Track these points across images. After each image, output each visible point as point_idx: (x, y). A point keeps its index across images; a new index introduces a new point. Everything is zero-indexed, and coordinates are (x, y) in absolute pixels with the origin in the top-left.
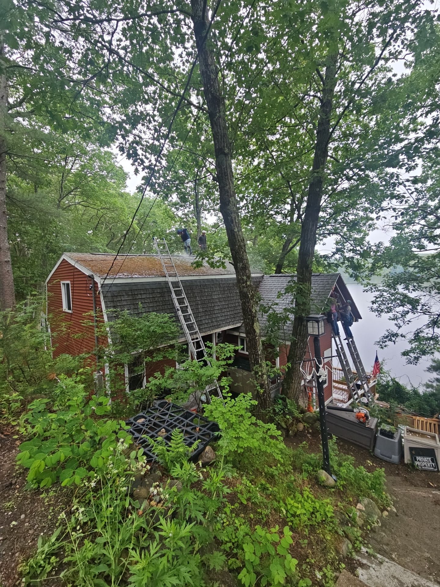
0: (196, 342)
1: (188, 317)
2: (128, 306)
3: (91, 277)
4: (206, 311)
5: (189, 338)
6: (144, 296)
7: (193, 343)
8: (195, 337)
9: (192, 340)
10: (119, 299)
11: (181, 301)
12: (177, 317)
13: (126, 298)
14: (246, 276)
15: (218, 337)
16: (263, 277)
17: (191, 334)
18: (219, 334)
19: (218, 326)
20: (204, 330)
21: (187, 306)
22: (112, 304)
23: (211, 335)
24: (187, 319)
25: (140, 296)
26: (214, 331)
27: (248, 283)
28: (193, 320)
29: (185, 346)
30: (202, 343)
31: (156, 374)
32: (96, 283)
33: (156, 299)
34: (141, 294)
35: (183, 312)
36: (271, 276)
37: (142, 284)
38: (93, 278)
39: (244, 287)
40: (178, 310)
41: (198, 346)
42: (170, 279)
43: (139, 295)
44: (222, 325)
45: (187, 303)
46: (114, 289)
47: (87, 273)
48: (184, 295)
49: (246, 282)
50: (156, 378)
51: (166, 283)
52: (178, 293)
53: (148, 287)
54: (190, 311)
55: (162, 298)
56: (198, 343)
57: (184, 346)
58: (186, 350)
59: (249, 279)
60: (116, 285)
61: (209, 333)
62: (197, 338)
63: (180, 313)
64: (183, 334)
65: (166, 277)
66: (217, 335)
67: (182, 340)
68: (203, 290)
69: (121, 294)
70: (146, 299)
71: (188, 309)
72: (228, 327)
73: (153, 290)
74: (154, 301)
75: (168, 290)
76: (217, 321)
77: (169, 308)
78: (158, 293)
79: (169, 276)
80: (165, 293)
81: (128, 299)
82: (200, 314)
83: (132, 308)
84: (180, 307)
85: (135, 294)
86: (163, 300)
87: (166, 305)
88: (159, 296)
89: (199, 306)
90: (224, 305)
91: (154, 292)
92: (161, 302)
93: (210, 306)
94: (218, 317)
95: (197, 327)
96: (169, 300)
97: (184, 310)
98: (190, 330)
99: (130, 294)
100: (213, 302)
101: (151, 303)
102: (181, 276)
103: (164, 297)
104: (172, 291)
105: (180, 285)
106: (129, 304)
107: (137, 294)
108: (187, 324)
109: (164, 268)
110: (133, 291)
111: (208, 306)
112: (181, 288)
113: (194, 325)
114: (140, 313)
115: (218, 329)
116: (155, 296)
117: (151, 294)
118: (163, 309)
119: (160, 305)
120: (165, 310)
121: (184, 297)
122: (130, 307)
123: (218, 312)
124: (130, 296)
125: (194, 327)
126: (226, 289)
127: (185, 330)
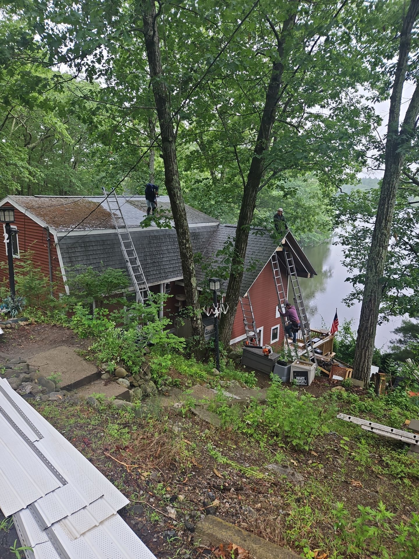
1: (136, 268)
2: (81, 257)
3: (46, 229)
4: (154, 262)
5: (138, 288)
6: (95, 248)
7: (141, 292)
8: (142, 286)
9: (140, 289)
10: (73, 251)
11: (130, 253)
12: (126, 268)
13: (79, 249)
14: (186, 239)
15: (167, 288)
17: (139, 284)
18: (167, 284)
19: (166, 278)
20: (152, 281)
21: (136, 258)
22: (67, 256)
23: (159, 286)
24: (135, 270)
25: (91, 248)
26: (162, 282)
27: (187, 246)
28: (141, 271)
29: (134, 294)
30: (149, 293)
32: (51, 235)
33: (107, 250)
34: (92, 246)
35: (132, 263)
37: (94, 236)
38: (49, 230)
39: (183, 248)
40: (127, 262)
41: (145, 294)
42: (120, 231)
43: (91, 247)
44: (169, 276)
45: (135, 255)
46: (69, 241)
47: (43, 224)
48: (133, 247)
49: (186, 244)
51: (116, 235)
52: (127, 245)
53: (98, 239)
54: (139, 263)
55: (112, 249)
56: (145, 293)
58: (134, 298)
59: (188, 242)
60: (70, 237)
61: (157, 283)
62: (144, 288)
63: (129, 264)
64: (133, 285)
65: (115, 228)
66: (165, 286)
67: (131, 289)
68: (152, 241)
69: (74, 246)
70: (97, 250)
71: (136, 261)
72: (176, 278)
73: (103, 242)
74: (105, 252)
75: (117, 241)
76: (165, 272)
77: (119, 259)
78: (108, 245)
79: (119, 228)
80: (115, 244)
81: (81, 250)
82: (148, 265)
83: (85, 259)
84: (129, 259)
85: (87, 246)
86: (113, 251)
87: (116, 256)
88: (109, 247)
89: (148, 257)
90: (173, 257)
91: (104, 244)
92: (111, 254)
93: (159, 257)
94: (167, 268)
95: (145, 278)
96: (119, 251)
97: (133, 261)
98: (138, 281)
99: (83, 245)
100: (162, 254)
101: (102, 254)
102: (130, 227)
103: (114, 249)
104: (121, 243)
105: (129, 237)
106: (82, 255)
107: (89, 246)
108: (135, 275)
109: (114, 220)
110: (85, 243)
111: (156, 257)
112: (130, 241)
113: (142, 276)
114: (92, 263)
115: (166, 280)
116: (106, 248)
117: (102, 246)
118: (113, 260)
119: (110, 257)
120: (115, 261)
121: (133, 249)
122: (83, 258)
123: (166, 264)
124: (83, 248)
125: (142, 278)
126: (175, 240)
127: (134, 280)
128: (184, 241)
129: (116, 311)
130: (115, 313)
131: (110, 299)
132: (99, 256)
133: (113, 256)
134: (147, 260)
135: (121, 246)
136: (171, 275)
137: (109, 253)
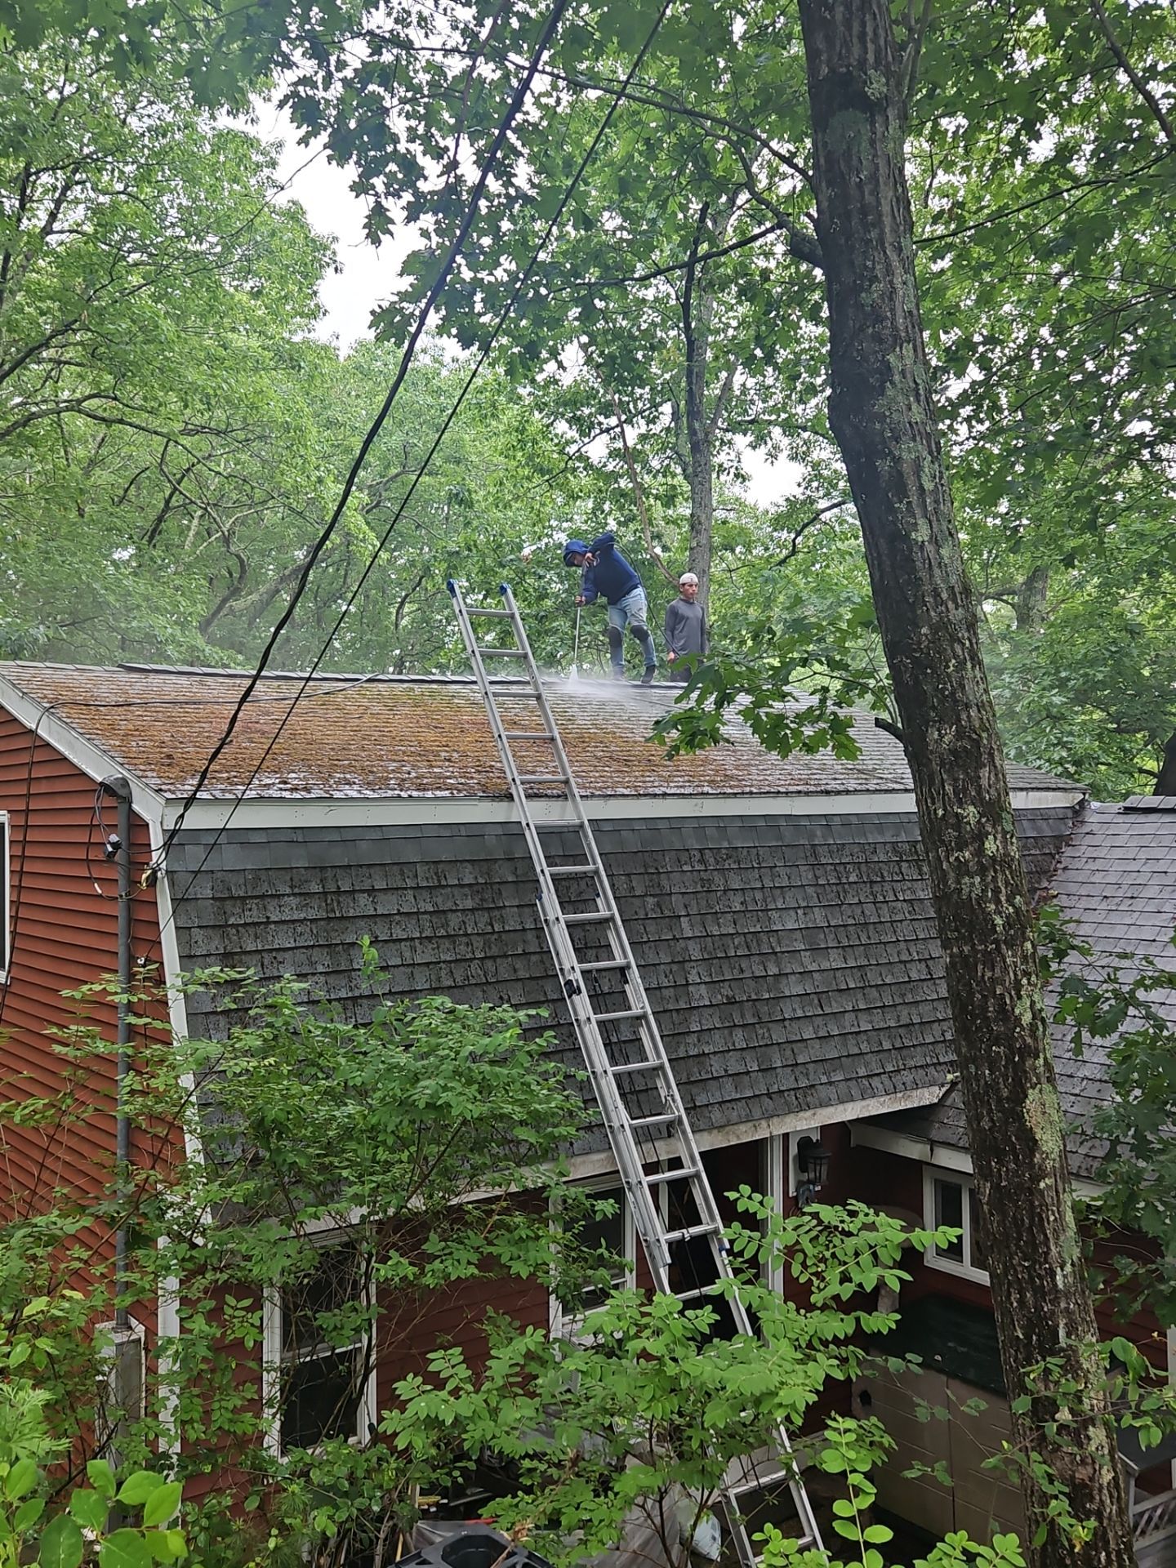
0: (671, 1183)
1: (626, 1035)
2: (300, 956)
3: (116, 793)
4: (731, 1002)
5: (633, 1158)
6: (387, 905)
7: (654, 1188)
8: (663, 1151)
9: (650, 1169)
10: (255, 916)
11: (589, 941)
12: (566, 1029)
13: (291, 910)
14: (978, 801)
15: (802, 1166)
16: (1078, 810)
17: (643, 1136)
18: (805, 1143)
19: (803, 1099)
20: (716, 1116)
21: (623, 971)
22: (216, 945)
23: (759, 1149)
24: (621, 1045)
25: (364, 906)
26: (780, 1127)
27: (991, 846)
28: (656, 1054)
29: (607, 1207)
30: (703, 1195)
31: (439, 1361)
32: (138, 825)
33: (454, 920)
34: (371, 891)
35: (599, 1001)
36: (1129, 810)
37: (381, 834)
38: (128, 800)
39: (962, 868)
40: (574, 990)
42: (533, 814)
43: (363, 899)
44: (823, 1092)
45: (622, 953)
46: (231, 857)
47: (99, 770)
48: (607, 907)
49: (980, 837)
50: (438, 1382)
51: (513, 832)
52: (574, 894)
53: (409, 854)
54: (639, 1000)
55: (483, 918)
56: (680, 1190)
57: (600, 1205)
58: (613, 1231)
59: (997, 820)
61: (745, 1134)
62: (676, 1163)
63: (582, 1005)
64: (598, 1132)
65: (510, 797)
66: (793, 1150)
67: (589, 1166)
68: (719, 882)
69: (264, 888)
70: (397, 918)
71: (627, 987)
72: (864, 1103)
73: (436, 874)
74: (443, 932)
75: (519, 872)
76: (797, 1064)
77: (522, 974)
78: (466, 890)
79: (528, 796)
80: (502, 887)
81: (302, 916)
82: (695, 1017)
83: (321, 969)
84: (583, 972)
85: (338, 892)
86: (489, 929)
87: (505, 956)
88: (469, 904)
89: (694, 972)
90: (839, 974)
91: (444, 883)
92: (478, 943)
93: (757, 974)
94: (803, 1040)
95: (678, 1097)
96: (524, 930)
97: (606, 989)
98: (636, 1112)
99: (315, 887)
100: (775, 953)
101: (426, 942)
102: (593, 796)
103: (496, 913)
104: (541, 879)
105: (589, 845)
106: (307, 947)
107: (354, 891)
108: (618, 1077)
109: (504, 748)
110: (329, 874)
111: (742, 971)
112: (591, 867)
113: (660, 1083)
114: (361, 997)
115: (801, 1114)
116: (449, 905)
117: (426, 894)
118: (488, 983)
119: (471, 960)
120: (499, 987)
121: (607, 914)
122: (312, 964)
123: (800, 1013)
124: (315, 903)
125: (663, 1093)
126: (851, 879)
127: (611, 1107)
128: (971, 812)
132: (407, 954)
133: (493, 958)
134: (691, 988)
135: (540, 899)
136: (831, 1083)
137: (466, 935)
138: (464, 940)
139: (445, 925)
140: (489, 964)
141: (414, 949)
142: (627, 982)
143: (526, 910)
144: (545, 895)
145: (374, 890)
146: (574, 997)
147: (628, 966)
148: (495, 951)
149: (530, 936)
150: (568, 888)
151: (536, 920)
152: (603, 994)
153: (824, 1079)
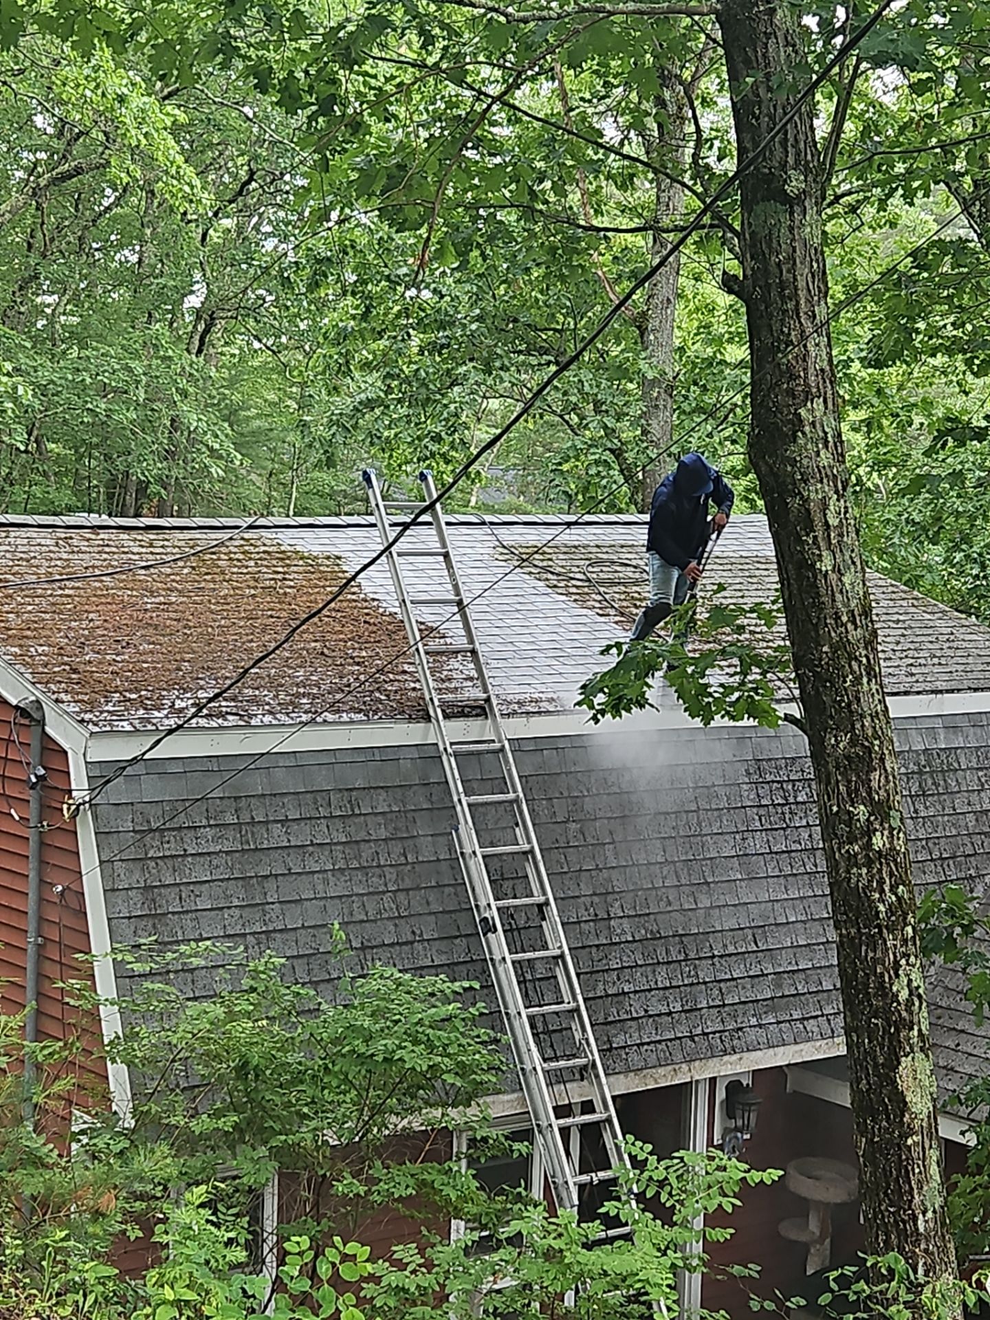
0: (584, 1128)
1: (542, 973)
2: (217, 889)
3: (30, 716)
4: (656, 937)
5: (546, 1099)
6: (300, 835)
7: (565, 1132)
8: (576, 1093)
9: (562, 1111)
10: (172, 849)
11: (506, 874)
12: (481, 967)
13: (207, 842)
15: (730, 1113)
17: (555, 1078)
18: (734, 1087)
19: (729, 1043)
20: (633, 1059)
21: (540, 908)
22: (137, 879)
23: (682, 1092)
25: (278, 837)
26: (702, 1072)
27: (878, 841)
28: (572, 993)
30: (618, 1141)
32: (53, 752)
33: (367, 851)
34: (285, 822)
35: (515, 940)
38: (42, 723)
39: (851, 859)
40: (489, 928)
42: (452, 736)
43: (277, 829)
44: (752, 1035)
45: (542, 889)
46: (150, 790)
47: (14, 692)
48: (526, 838)
49: (869, 833)
51: (430, 755)
53: (322, 781)
54: (558, 940)
55: (397, 848)
56: (592, 1134)
57: (516, 1146)
58: (520, 1170)
59: (885, 817)
61: (664, 1078)
62: (588, 1107)
63: (498, 943)
64: (512, 1076)
65: (428, 718)
66: (721, 1095)
67: (501, 1106)
69: (181, 820)
70: (311, 849)
71: (544, 923)
72: (797, 1047)
73: (350, 802)
74: (355, 864)
75: (434, 798)
76: (724, 1005)
77: (436, 907)
78: (380, 819)
79: (446, 716)
80: (416, 815)
81: (218, 848)
82: (615, 953)
83: (236, 903)
84: (498, 909)
85: (253, 823)
86: (403, 860)
87: (418, 888)
88: (383, 834)
89: (617, 904)
90: (777, 906)
91: (357, 811)
92: (391, 874)
93: (686, 906)
94: (733, 979)
95: (592, 1040)
96: (438, 860)
97: (522, 923)
98: (549, 1053)
99: (230, 819)
100: (708, 883)
101: (338, 874)
102: (515, 713)
103: (410, 842)
104: (458, 808)
105: (509, 771)
106: (222, 880)
107: (267, 822)
108: (531, 1018)
109: (421, 663)
110: (243, 803)
111: (670, 903)
112: (511, 796)
113: (575, 1026)
114: (275, 931)
115: (726, 1058)
116: (362, 835)
117: (339, 824)
118: (400, 917)
119: (384, 893)
120: (412, 921)
121: (526, 847)
122: (227, 897)
123: (731, 949)
124: (230, 833)
125: (578, 1036)
126: (800, 799)
127: (523, 1049)
128: (861, 811)
129: (406, 1252)
130: (401, 1265)
131: (378, 1170)
132: (320, 887)
133: (407, 890)
134: (612, 923)
135: (457, 830)
136: (760, 1026)
137: (379, 866)
138: (378, 871)
139: (358, 857)
140: (401, 897)
141: (326, 882)
142: (544, 919)
143: (440, 839)
144: (462, 827)
145: (287, 820)
146: (489, 935)
147: (547, 903)
148: (408, 883)
149: (444, 866)
150: (485, 815)
151: (451, 848)
152: (518, 929)
153: (754, 1021)
